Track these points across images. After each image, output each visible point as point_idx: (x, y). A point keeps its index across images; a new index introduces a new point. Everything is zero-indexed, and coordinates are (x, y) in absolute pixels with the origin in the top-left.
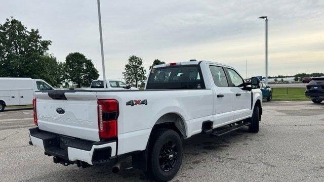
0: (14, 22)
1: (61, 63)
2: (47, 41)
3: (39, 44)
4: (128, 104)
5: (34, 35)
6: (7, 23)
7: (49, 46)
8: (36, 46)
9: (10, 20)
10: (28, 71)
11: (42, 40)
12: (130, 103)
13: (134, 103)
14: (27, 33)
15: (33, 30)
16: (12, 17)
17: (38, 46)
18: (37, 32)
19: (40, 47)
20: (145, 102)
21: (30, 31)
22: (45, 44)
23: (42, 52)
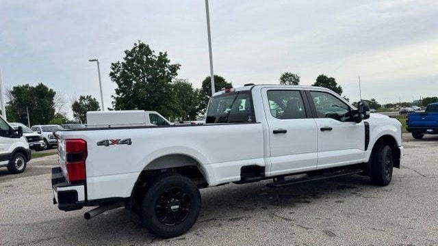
0: (142, 46)
1: (197, 90)
2: (175, 65)
3: (167, 69)
4: (100, 144)
5: (163, 59)
6: (135, 48)
7: (178, 71)
8: (164, 72)
9: (138, 45)
10: (154, 101)
11: (170, 64)
12: (104, 143)
13: (110, 142)
14: (154, 58)
15: (161, 53)
16: (139, 41)
17: (165, 72)
18: (166, 55)
19: (168, 73)
20: (128, 142)
21: (158, 55)
22: (174, 69)
23: (171, 79)
